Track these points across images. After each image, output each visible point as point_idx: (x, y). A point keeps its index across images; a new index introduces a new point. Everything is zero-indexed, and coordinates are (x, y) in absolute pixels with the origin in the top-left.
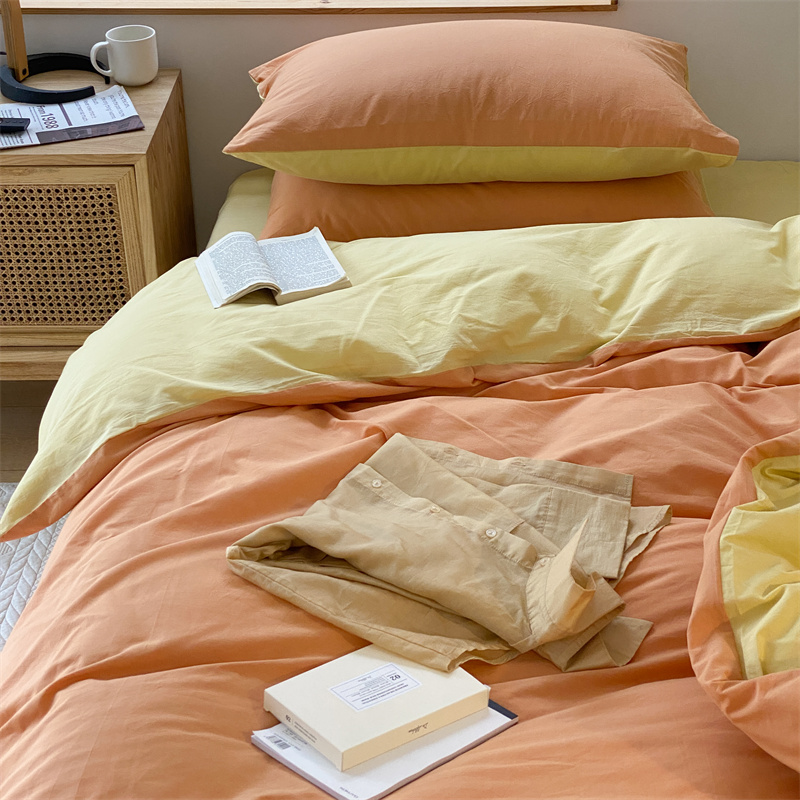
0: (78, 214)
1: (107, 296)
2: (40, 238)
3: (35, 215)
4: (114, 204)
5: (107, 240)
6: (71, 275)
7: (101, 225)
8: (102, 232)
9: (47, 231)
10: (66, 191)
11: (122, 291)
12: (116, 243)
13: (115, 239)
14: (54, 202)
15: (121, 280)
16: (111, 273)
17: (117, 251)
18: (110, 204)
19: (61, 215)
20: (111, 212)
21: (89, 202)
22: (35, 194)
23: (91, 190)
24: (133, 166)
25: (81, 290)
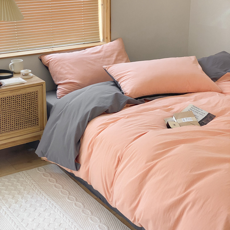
0: (29, 99)
1: (34, 120)
2: (20, 107)
3: (20, 101)
4: (38, 95)
5: (35, 105)
6: (26, 116)
7: (34, 101)
8: (34, 103)
9: (22, 105)
10: (27, 94)
11: (37, 118)
12: (37, 105)
13: (37, 104)
14: (24, 97)
15: (37, 115)
16: (35, 113)
17: (37, 107)
18: (37, 96)
19: (25, 100)
20: (37, 97)
21: (32, 96)
22: (20, 96)
23: (33, 93)
24: (42, 85)
25: (28, 119)
